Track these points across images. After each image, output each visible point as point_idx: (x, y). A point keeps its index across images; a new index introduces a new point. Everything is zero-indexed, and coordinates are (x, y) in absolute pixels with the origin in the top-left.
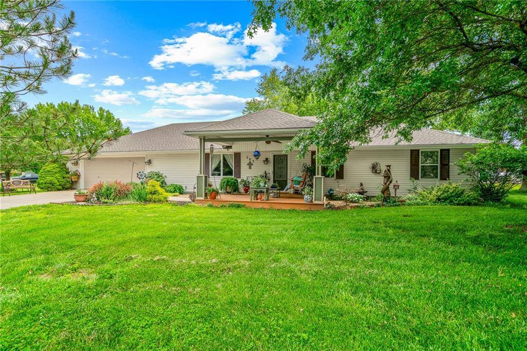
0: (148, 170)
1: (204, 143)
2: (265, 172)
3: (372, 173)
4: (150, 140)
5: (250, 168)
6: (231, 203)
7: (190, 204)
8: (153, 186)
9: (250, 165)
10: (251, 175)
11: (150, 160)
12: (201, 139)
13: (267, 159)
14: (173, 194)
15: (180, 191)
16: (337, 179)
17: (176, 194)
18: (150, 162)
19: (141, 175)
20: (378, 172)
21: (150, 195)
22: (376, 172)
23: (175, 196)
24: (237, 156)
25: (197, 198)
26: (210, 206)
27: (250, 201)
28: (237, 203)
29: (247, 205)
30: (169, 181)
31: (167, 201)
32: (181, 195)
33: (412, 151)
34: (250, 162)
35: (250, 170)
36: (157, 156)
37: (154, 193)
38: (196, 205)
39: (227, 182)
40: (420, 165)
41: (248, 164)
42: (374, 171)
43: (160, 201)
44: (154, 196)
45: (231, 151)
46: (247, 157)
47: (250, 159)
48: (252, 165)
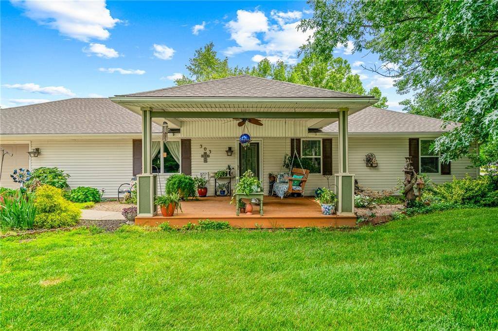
0: (34, 164)
1: (151, 118)
2: (229, 166)
3: (366, 167)
4: (37, 118)
5: (206, 161)
6: (207, 222)
7: (125, 227)
8: (48, 197)
9: (205, 156)
10: (207, 171)
11: (37, 150)
12: (145, 112)
13: (230, 148)
14: (85, 204)
15: (94, 197)
16: (323, 175)
17: (89, 204)
18: (37, 152)
19: (21, 176)
20: (374, 165)
21: (43, 216)
22: (372, 166)
23: (87, 207)
24: (186, 144)
25: (140, 215)
26: (167, 229)
27: (236, 216)
28: (215, 222)
29: (233, 223)
30: (74, 183)
31: (77, 222)
32: (97, 205)
33: (411, 140)
34: (205, 153)
35: (205, 165)
36: (52, 143)
37: (51, 210)
38: (140, 229)
39: (179, 183)
40: (420, 156)
41: (202, 156)
42: (369, 165)
43: (63, 225)
44: (51, 216)
45: (179, 136)
46: (201, 145)
47: (205, 149)
48: (209, 156)
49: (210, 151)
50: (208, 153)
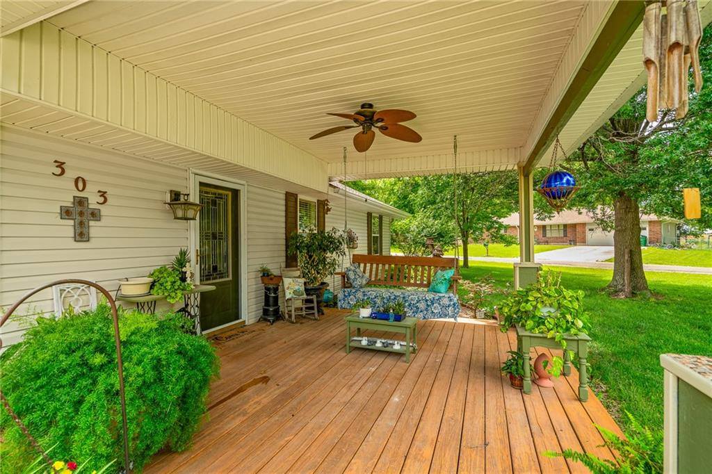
5: (82, 235)
9: (81, 215)
13: (176, 196)
20: (355, 246)
34: (81, 202)
35: (81, 250)
40: (372, 235)
41: (66, 213)
46: (60, 165)
47: (80, 182)
48: (95, 215)
49: (103, 194)
50: (94, 201)
